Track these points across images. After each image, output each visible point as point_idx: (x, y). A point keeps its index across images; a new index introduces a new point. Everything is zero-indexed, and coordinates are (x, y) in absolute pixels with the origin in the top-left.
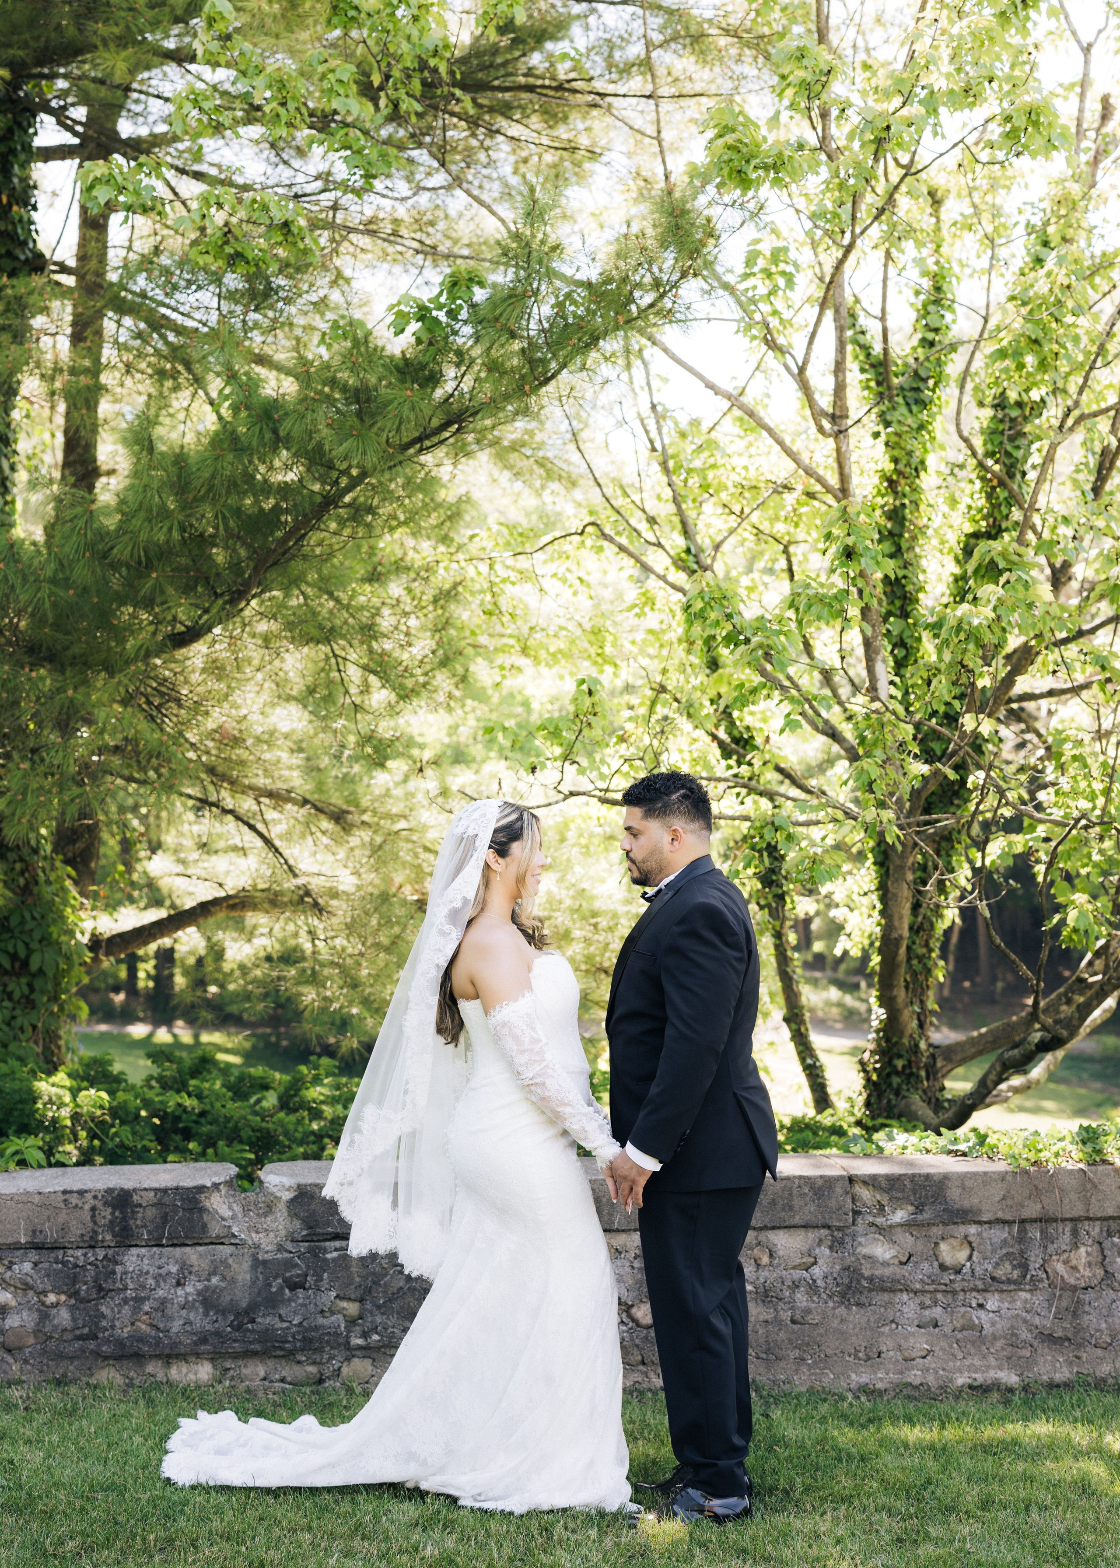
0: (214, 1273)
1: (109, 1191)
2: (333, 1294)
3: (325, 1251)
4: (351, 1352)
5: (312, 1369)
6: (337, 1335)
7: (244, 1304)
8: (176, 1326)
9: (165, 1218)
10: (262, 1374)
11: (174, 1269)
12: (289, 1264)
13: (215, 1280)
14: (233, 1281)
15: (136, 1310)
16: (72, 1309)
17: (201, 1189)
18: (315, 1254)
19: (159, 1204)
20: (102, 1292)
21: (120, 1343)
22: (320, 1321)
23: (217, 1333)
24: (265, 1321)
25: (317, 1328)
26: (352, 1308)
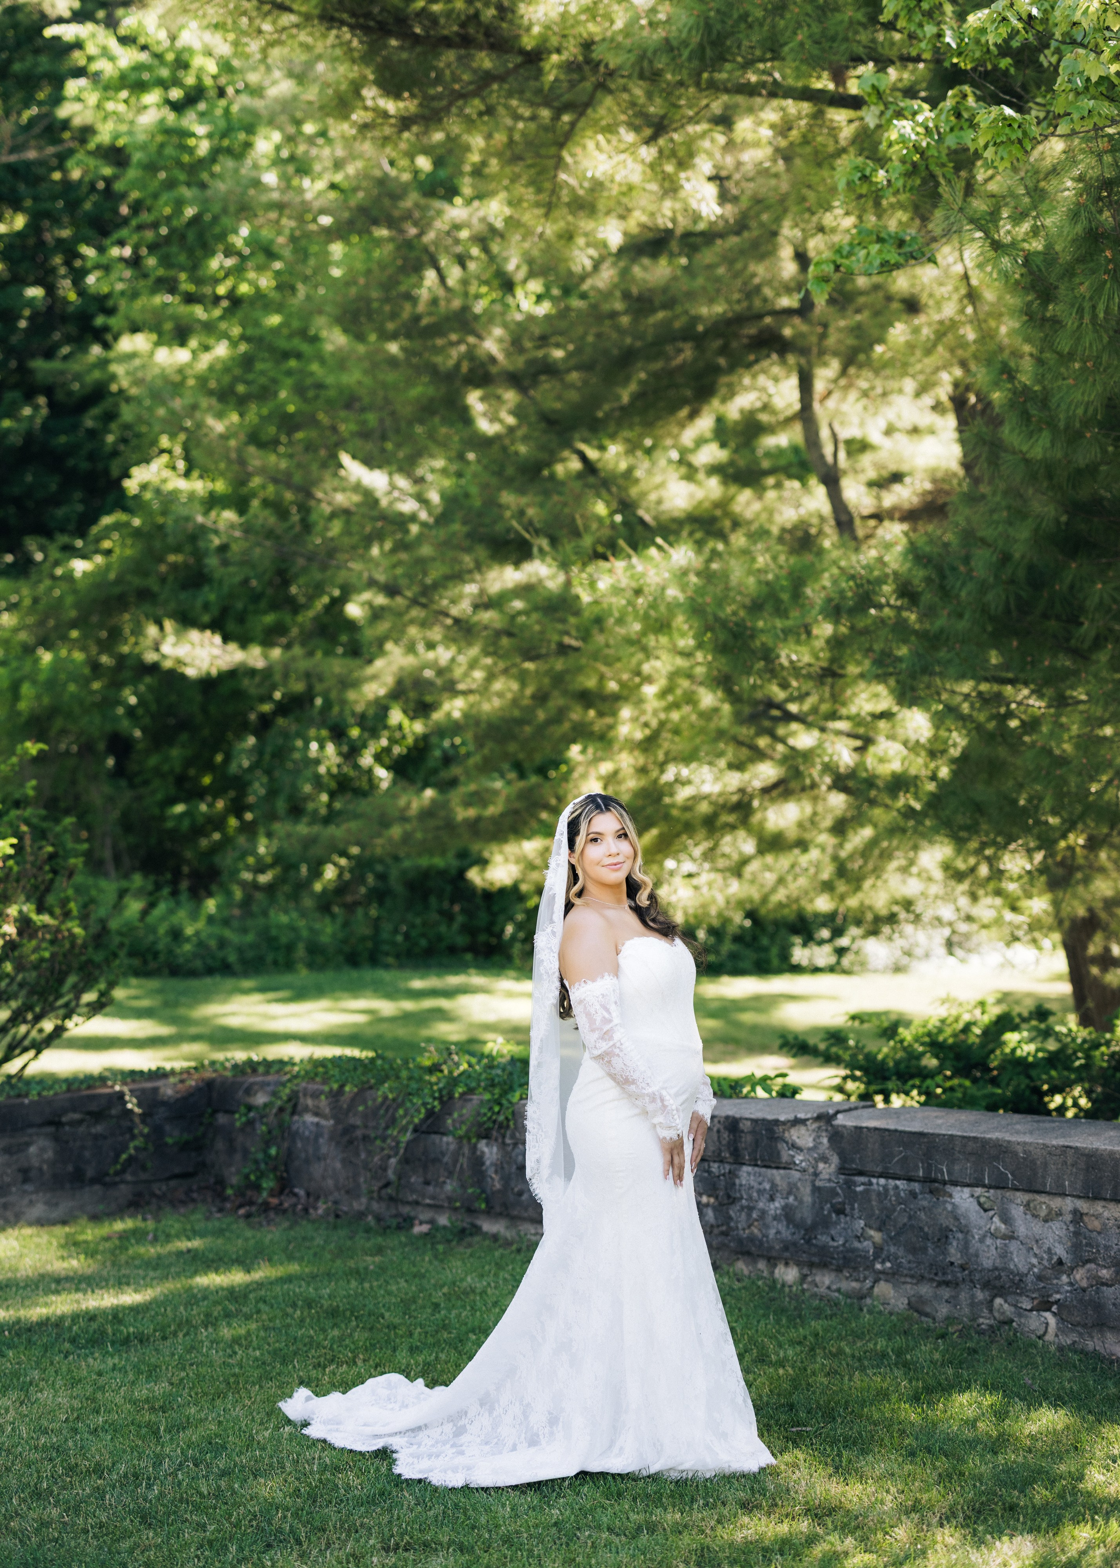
0: (789, 1193)
1: (727, 1117)
2: (862, 1223)
3: (855, 1184)
4: (878, 1277)
5: (855, 1285)
6: (866, 1258)
7: (809, 1222)
8: (772, 1232)
9: (757, 1143)
10: (827, 1282)
11: (767, 1186)
12: (833, 1192)
13: (791, 1199)
14: (801, 1202)
15: (749, 1215)
16: (715, 1209)
17: (776, 1122)
18: (849, 1185)
19: (753, 1132)
20: (731, 1200)
21: (740, 1241)
22: (856, 1244)
23: (795, 1244)
24: (823, 1239)
25: (853, 1250)
26: (877, 1236)
